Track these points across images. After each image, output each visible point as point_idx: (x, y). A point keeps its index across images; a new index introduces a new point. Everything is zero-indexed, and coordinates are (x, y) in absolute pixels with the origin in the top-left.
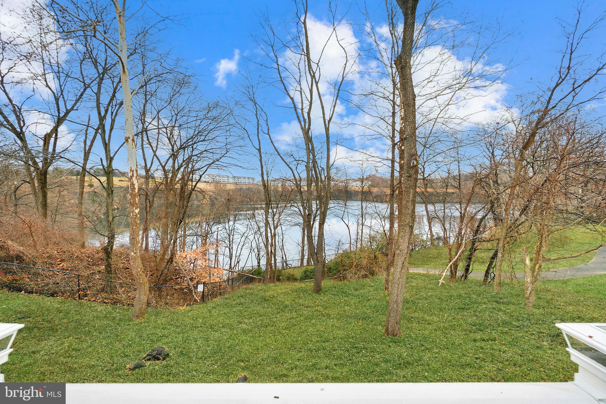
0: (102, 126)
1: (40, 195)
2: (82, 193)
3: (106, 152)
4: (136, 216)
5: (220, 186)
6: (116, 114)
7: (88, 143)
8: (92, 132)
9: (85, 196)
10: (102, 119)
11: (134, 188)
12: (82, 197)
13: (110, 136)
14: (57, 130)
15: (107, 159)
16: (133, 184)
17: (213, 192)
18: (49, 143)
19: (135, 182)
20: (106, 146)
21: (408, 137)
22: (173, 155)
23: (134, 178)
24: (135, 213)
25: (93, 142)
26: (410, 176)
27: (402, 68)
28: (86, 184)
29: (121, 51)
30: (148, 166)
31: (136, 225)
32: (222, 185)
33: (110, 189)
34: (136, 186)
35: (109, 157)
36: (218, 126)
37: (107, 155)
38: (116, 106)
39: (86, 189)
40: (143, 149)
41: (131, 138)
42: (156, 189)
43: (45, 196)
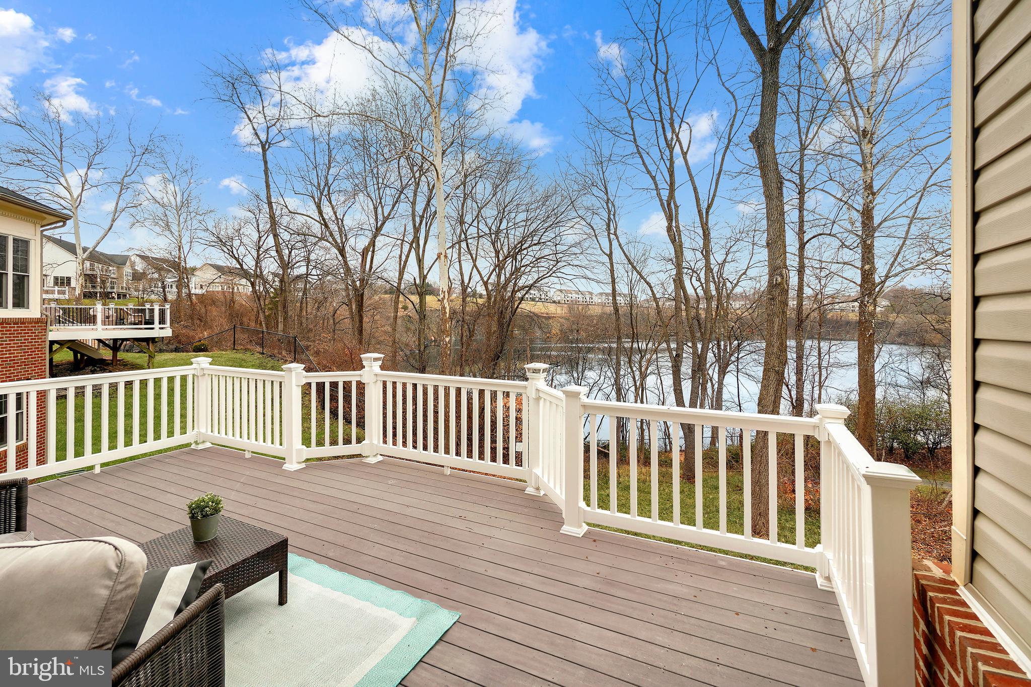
0: (416, 239)
1: (357, 319)
2: (396, 317)
3: (420, 270)
4: (446, 345)
5: (578, 308)
6: (431, 225)
7: (404, 258)
8: (406, 247)
9: (399, 321)
10: (417, 230)
11: (445, 313)
12: (396, 322)
13: (424, 251)
14: (374, 242)
15: (420, 277)
16: (444, 308)
17: (566, 319)
18: (366, 258)
19: (447, 305)
20: (420, 261)
21: (770, 242)
22: (498, 266)
23: (445, 301)
24: (446, 341)
25: (408, 256)
26: (773, 299)
27: (759, 147)
28: (400, 306)
29: (436, 156)
30: (466, 281)
31: (446, 357)
32: (580, 308)
33: (422, 312)
34: (447, 310)
35: (422, 275)
36: (558, 220)
37: (420, 274)
38: (430, 216)
39: (401, 313)
40: (460, 262)
41: (444, 254)
42: (478, 315)
43: (361, 321)
